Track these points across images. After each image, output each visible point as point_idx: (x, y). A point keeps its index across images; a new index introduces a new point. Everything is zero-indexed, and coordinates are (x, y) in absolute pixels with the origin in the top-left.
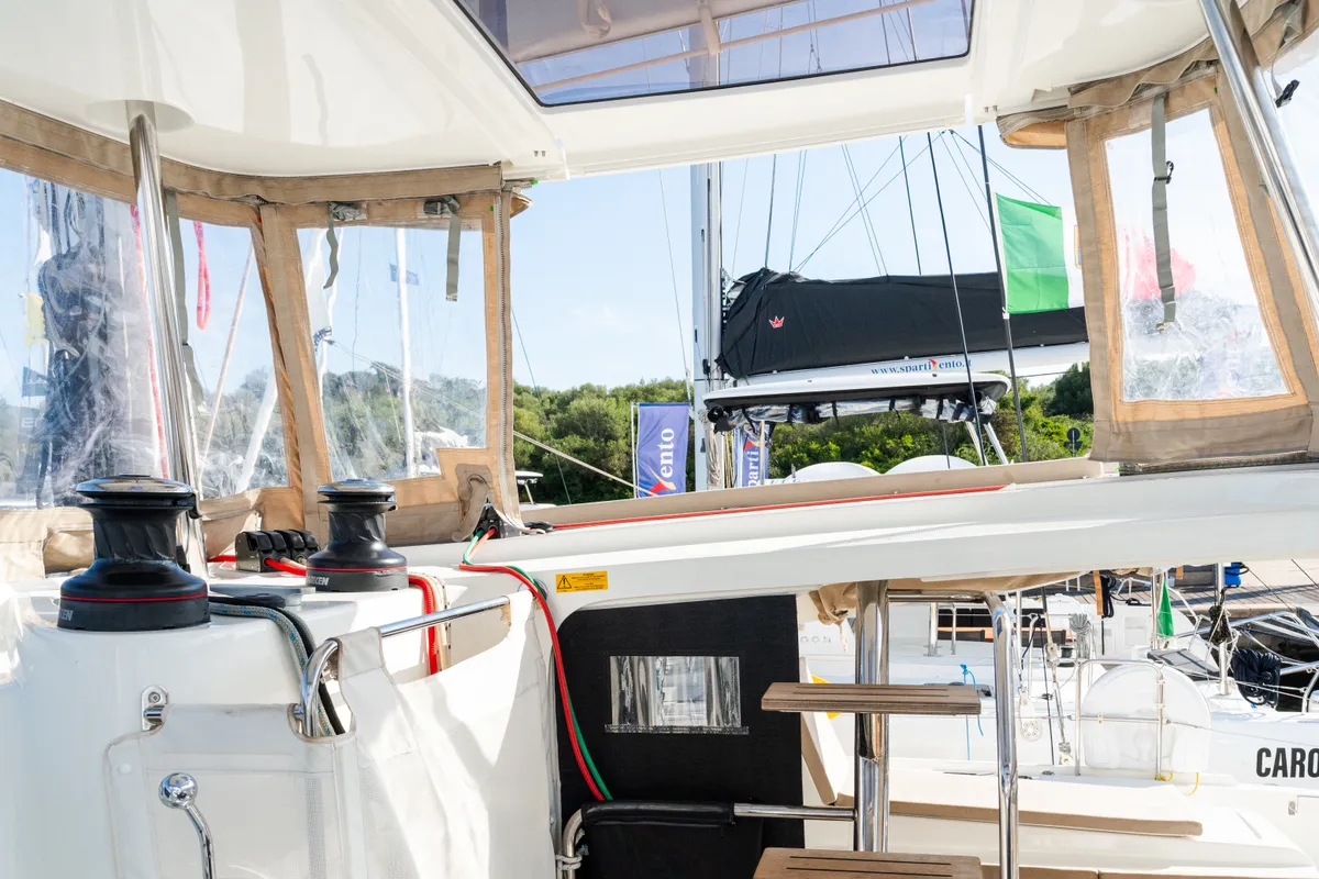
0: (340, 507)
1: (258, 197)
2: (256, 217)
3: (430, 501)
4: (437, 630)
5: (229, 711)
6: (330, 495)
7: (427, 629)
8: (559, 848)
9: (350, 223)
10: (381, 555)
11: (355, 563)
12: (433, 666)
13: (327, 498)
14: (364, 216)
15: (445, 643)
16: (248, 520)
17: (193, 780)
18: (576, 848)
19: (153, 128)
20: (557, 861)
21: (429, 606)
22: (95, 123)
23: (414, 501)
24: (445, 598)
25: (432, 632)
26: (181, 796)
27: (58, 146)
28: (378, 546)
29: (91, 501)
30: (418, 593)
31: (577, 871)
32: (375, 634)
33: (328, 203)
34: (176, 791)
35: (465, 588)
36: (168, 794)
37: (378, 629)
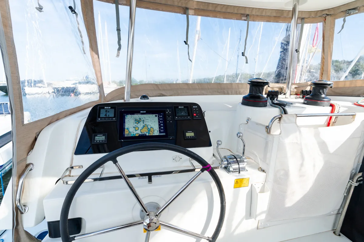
0: (316, 86)
1: (326, 14)
2: (324, 19)
3: (358, 86)
4: (332, 118)
5: (257, 124)
6: (314, 83)
7: (330, 117)
8: (352, 178)
9: (352, 14)
10: (324, 98)
11: (315, 99)
12: (328, 125)
13: (313, 84)
14: (357, 11)
15: (333, 121)
16: (308, 87)
17: (243, 134)
18: (357, 181)
19: (298, 5)
20: (349, 181)
21: (332, 111)
22: (286, 8)
23: (353, 86)
24: (339, 110)
25: (331, 118)
26: (240, 136)
27: (278, 15)
28: (323, 96)
29: (250, 83)
30: (331, 108)
31: (355, 187)
32: (295, 116)
33: (347, 10)
34: (239, 135)
35: (348, 109)
36: (237, 135)
37: (296, 115)
